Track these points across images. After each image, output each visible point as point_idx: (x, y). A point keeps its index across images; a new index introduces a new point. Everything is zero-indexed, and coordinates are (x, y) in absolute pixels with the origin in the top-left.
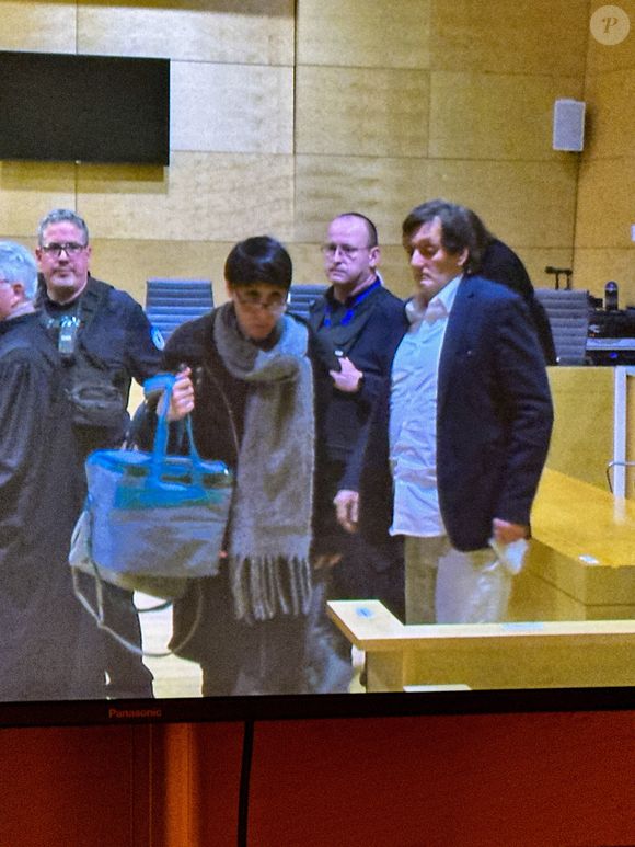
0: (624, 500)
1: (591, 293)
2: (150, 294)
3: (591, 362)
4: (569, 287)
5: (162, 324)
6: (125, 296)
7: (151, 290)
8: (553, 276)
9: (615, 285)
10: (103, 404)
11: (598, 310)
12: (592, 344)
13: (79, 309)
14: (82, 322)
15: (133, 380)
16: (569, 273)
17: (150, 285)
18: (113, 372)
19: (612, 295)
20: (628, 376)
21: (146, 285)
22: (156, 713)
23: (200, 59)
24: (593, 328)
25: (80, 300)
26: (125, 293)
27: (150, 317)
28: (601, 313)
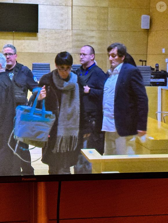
0: (161, 122)
1: (152, 67)
2: (33, 67)
3: (152, 85)
4: (146, 65)
5: (36, 75)
6: (26, 68)
7: (33, 66)
8: (142, 62)
9: (158, 65)
10: (20, 96)
11: (153, 71)
12: (152, 80)
13: (14, 71)
14: (15, 74)
15: (29, 90)
16: (146, 61)
17: (33, 65)
18: (23, 88)
19: (157, 67)
20: (161, 89)
21: (32, 65)
22: (34, 179)
23: (47, 4)
24: (152, 76)
25: (14, 69)
26: (26, 67)
27: (33, 73)
28: (154, 72)
